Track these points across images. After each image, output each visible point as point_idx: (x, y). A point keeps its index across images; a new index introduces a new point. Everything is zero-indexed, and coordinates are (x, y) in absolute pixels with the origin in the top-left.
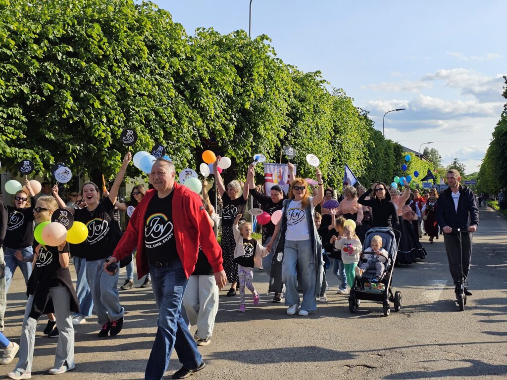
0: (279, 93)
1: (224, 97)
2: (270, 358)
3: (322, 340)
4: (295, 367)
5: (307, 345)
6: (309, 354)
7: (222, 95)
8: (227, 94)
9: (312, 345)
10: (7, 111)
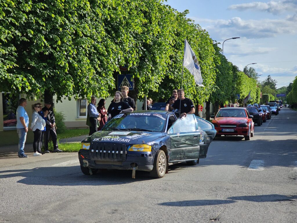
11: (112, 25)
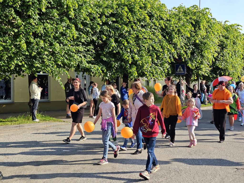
0: (214, 35)
1: (185, 38)
2: (198, 162)
3: (226, 156)
4: (209, 167)
5: (217, 158)
6: (218, 162)
7: (185, 37)
8: (187, 37)
9: (220, 158)
10: (87, 48)
11: (167, 32)
